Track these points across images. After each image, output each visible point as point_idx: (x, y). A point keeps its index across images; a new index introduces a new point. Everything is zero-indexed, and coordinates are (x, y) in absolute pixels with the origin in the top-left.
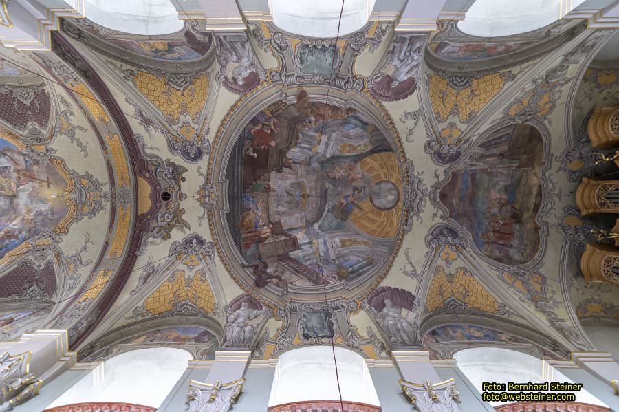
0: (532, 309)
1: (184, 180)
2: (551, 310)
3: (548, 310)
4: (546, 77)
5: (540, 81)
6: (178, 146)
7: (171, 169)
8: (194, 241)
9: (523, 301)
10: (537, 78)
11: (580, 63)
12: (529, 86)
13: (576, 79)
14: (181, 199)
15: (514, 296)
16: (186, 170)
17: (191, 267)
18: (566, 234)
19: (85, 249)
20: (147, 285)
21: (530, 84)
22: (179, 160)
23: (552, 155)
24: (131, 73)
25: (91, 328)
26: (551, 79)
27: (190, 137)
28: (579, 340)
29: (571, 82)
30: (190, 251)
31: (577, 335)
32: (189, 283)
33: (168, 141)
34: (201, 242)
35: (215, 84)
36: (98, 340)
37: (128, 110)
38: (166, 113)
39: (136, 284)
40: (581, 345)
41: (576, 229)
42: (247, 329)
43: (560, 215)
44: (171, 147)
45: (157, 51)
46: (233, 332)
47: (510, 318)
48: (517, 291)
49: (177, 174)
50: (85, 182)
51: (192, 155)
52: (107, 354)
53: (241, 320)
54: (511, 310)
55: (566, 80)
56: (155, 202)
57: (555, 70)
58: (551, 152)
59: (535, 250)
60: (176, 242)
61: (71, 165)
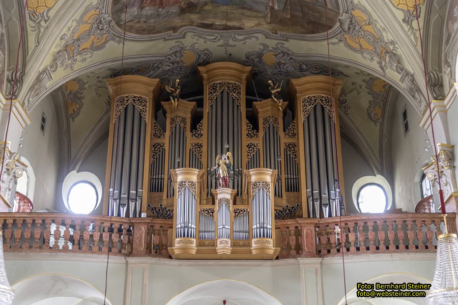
0: (54, 50)
2: (59, 65)
3: (58, 63)
4: (394, 53)
5: (391, 47)
9: (61, 39)
10: (397, 46)
11: (400, 83)
12: (388, 37)
13: (383, 75)
15: (66, 28)
18: (170, 55)
21: (390, 38)
23: (287, 40)
26: (390, 57)
28: (32, 98)
29: (381, 71)
31: (38, 94)
40: (29, 101)
41: (178, 63)
43: (196, 47)
47: (29, 29)
48: (74, 29)
54: (42, 30)
55: (385, 68)
57: (399, 62)
58: (290, 40)
59: (139, 31)
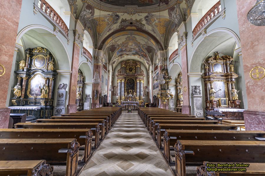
1: (126, 19)
6: (115, 21)
7: (123, 22)
8: (147, 18)
14: (132, 20)
16: (123, 19)
17: (155, 21)
19: (144, 41)
20: (156, 32)
22: (120, 21)
24: (99, 34)
25: (161, 46)
27: (112, 19)
30: (150, 20)
32: (160, 22)
33: (114, 24)
34: (147, 17)
35: (94, 18)
36: (164, 45)
37: (108, 34)
38: (106, 25)
39: (155, 35)
42: (178, 17)
44: (116, 23)
45: (91, 30)
46: (176, 21)
49: (124, 21)
50: (127, 39)
51: (117, 18)
52: (168, 45)
53: (175, 16)
56: (133, 26)
60: (146, 23)
61: (124, 41)
